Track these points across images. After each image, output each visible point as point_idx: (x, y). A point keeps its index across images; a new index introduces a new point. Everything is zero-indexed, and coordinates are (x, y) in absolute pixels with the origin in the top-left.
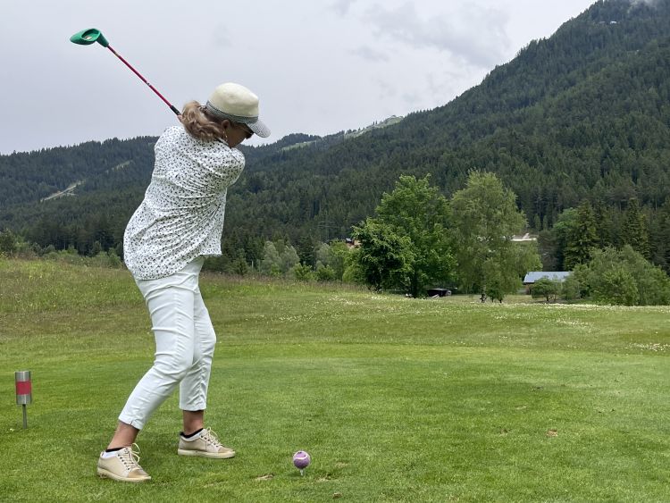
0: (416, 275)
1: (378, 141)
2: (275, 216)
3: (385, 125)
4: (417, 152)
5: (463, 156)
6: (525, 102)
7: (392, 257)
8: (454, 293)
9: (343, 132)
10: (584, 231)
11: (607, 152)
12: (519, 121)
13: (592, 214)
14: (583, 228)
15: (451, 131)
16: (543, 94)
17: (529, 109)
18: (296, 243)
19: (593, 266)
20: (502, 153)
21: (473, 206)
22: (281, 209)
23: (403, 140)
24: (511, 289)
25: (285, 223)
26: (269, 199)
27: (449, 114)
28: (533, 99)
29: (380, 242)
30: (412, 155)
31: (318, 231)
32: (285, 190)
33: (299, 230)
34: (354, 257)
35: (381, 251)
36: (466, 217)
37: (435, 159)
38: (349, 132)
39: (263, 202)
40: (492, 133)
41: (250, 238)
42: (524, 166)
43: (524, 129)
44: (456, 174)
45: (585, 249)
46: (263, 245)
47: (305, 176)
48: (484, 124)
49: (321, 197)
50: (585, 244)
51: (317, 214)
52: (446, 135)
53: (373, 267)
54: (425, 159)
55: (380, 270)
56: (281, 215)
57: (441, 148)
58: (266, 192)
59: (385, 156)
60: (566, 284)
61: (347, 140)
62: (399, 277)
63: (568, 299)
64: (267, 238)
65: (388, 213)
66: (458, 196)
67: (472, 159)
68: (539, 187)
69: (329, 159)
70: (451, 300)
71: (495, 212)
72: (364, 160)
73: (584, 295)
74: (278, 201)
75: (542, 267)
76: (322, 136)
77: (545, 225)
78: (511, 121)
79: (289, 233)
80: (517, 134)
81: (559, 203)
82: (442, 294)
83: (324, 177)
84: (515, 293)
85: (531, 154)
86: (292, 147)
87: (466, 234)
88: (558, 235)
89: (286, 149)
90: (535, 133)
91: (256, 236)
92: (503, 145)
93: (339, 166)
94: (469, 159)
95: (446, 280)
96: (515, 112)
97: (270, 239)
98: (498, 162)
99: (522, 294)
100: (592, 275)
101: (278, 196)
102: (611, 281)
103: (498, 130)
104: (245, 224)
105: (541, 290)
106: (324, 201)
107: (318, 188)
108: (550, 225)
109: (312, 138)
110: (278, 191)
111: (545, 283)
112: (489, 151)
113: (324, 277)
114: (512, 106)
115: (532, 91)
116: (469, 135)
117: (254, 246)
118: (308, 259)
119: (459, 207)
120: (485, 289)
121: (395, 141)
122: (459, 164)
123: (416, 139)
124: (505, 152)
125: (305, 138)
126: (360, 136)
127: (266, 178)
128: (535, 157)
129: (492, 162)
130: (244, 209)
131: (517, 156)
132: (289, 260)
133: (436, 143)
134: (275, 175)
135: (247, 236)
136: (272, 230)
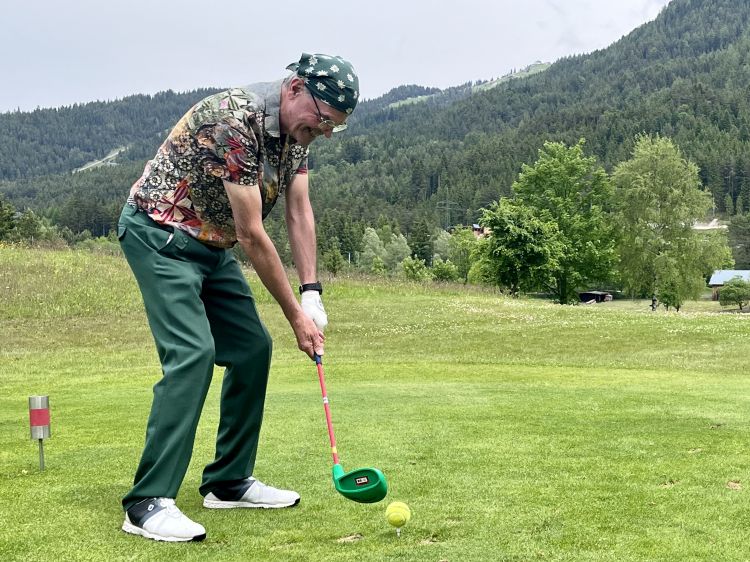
0: (567, 274)
1: (517, 96)
2: (379, 195)
3: (527, 75)
4: (570, 110)
5: (630, 116)
6: (714, 44)
7: (532, 249)
8: (616, 297)
9: (470, 84)
12: (706, 69)
15: (615, 82)
16: (739, 33)
17: (719, 53)
18: (406, 230)
20: (683, 112)
21: (642, 183)
22: (387, 184)
23: (551, 94)
24: (692, 293)
25: (393, 203)
26: (372, 171)
27: (613, 58)
28: (725, 40)
29: (518, 230)
30: (563, 115)
31: (436, 214)
32: (393, 160)
33: (410, 214)
34: (482, 249)
35: (520, 241)
36: (631, 197)
37: (593, 120)
38: (479, 83)
39: (363, 176)
40: (669, 84)
41: (346, 223)
42: (712, 129)
43: (714, 80)
44: (620, 140)
46: (363, 232)
47: (420, 142)
48: (658, 73)
49: (440, 171)
51: (435, 192)
52: (608, 88)
53: (508, 262)
54: (579, 118)
55: (518, 265)
56: (387, 192)
57: (602, 105)
58: (367, 162)
59: (526, 115)
61: (476, 95)
62: (542, 276)
64: (369, 223)
65: (529, 192)
66: (621, 169)
67: (643, 120)
68: (732, 158)
69: (451, 120)
70: (611, 307)
71: (671, 191)
72: (499, 120)
74: (383, 175)
75: (733, 262)
76: (442, 88)
77: (739, 208)
78: (695, 69)
79: (397, 217)
80: (704, 86)
82: (601, 299)
83: (445, 143)
84: (695, 298)
85: (722, 113)
86: (402, 103)
87: (633, 221)
89: (395, 105)
90: (727, 85)
92: (684, 101)
93: (465, 128)
94: (639, 119)
95: (604, 280)
96: (701, 57)
97: (373, 226)
98: (678, 124)
99: (707, 299)
101: (384, 168)
103: (678, 81)
104: (340, 205)
105: (733, 294)
106: (444, 174)
107: (436, 158)
108: (746, 207)
109: (428, 91)
110: (383, 162)
111: (738, 286)
112: (665, 109)
113: (443, 276)
114: (697, 49)
115: (724, 29)
116: (638, 87)
117: (351, 233)
118: (423, 252)
119: (623, 184)
120: (656, 293)
121: (539, 95)
122: (625, 126)
123: (567, 92)
124: (687, 111)
125: (420, 91)
126: (493, 89)
127: (368, 143)
128: (727, 117)
129: (669, 124)
130: (339, 185)
131: (703, 115)
132: (397, 253)
133: (594, 98)
134: (380, 140)
135: (342, 220)
136: (376, 213)
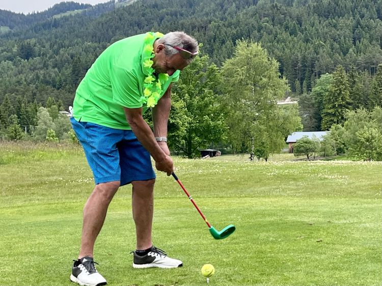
1: (148, 10)
2: (47, 83)
4: (187, 21)
5: (230, 25)
10: (339, 94)
11: (358, 23)
13: (346, 79)
14: (338, 92)
19: (347, 125)
20: (266, 23)
21: (241, 73)
22: (53, 75)
23: (173, 9)
24: (276, 148)
25: (58, 89)
26: (41, 66)
30: (182, 24)
32: (57, 57)
33: (71, 97)
39: (35, 69)
41: (23, 105)
42: (285, 35)
44: (223, 42)
45: (340, 110)
46: (37, 111)
47: (77, 44)
50: (340, 106)
52: (213, 5)
56: (54, 80)
57: (209, 18)
58: (37, 59)
60: (324, 143)
61: (118, 9)
63: (326, 156)
64: (40, 104)
67: (238, 28)
68: (299, 54)
69: (100, 27)
71: (261, 79)
73: (340, 152)
74: (50, 68)
75: (302, 127)
77: (305, 89)
79: (62, 99)
80: (279, 5)
81: (317, 70)
82: (213, 154)
83: (96, 45)
84: (279, 152)
85: (291, 24)
86: (63, 15)
88: (316, 99)
89: (58, 17)
90: (294, 4)
91: (29, 102)
92: (265, 15)
94: (235, 28)
97: (43, 105)
98: (262, 31)
99: (285, 153)
100: (347, 134)
101: (50, 63)
102: (363, 140)
103: (261, 1)
104: (17, 91)
105: (302, 148)
108: (309, 88)
109: (83, 6)
110: (50, 58)
111: (306, 143)
112: (252, 21)
116: (234, 5)
117: (27, 112)
119: (230, 74)
120: (253, 149)
121: (164, 10)
122: (226, 33)
123: (184, 8)
124: (268, 22)
125: (76, 6)
126: (131, 5)
127: (37, 44)
128: (294, 26)
129: (256, 31)
130: (15, 76)
131: (279, 25)
132: (63, 125)
133: (204, 13)
134: (47, 42)
135: (20, 102)
136: (45, 96)
